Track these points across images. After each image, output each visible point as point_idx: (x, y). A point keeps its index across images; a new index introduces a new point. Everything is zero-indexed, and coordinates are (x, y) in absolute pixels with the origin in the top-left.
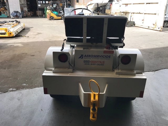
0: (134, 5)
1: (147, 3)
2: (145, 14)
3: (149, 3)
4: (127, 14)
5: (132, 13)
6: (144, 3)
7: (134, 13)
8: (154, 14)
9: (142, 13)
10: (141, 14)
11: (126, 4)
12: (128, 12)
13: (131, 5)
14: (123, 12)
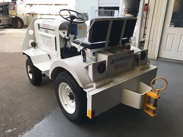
0: (40, 6)
1: (55, 5)
2: (56, 15)
3: (58, 5)
4: (35, 16)
5: (40, 14)
6: (52, 5)
7: (43, 14)
8: (65, 15)
9: (53, 15)
10: (51, 16)
11: (29, 4)
12: (36, 14)
13: (36, 5)
14: (28, 14)
